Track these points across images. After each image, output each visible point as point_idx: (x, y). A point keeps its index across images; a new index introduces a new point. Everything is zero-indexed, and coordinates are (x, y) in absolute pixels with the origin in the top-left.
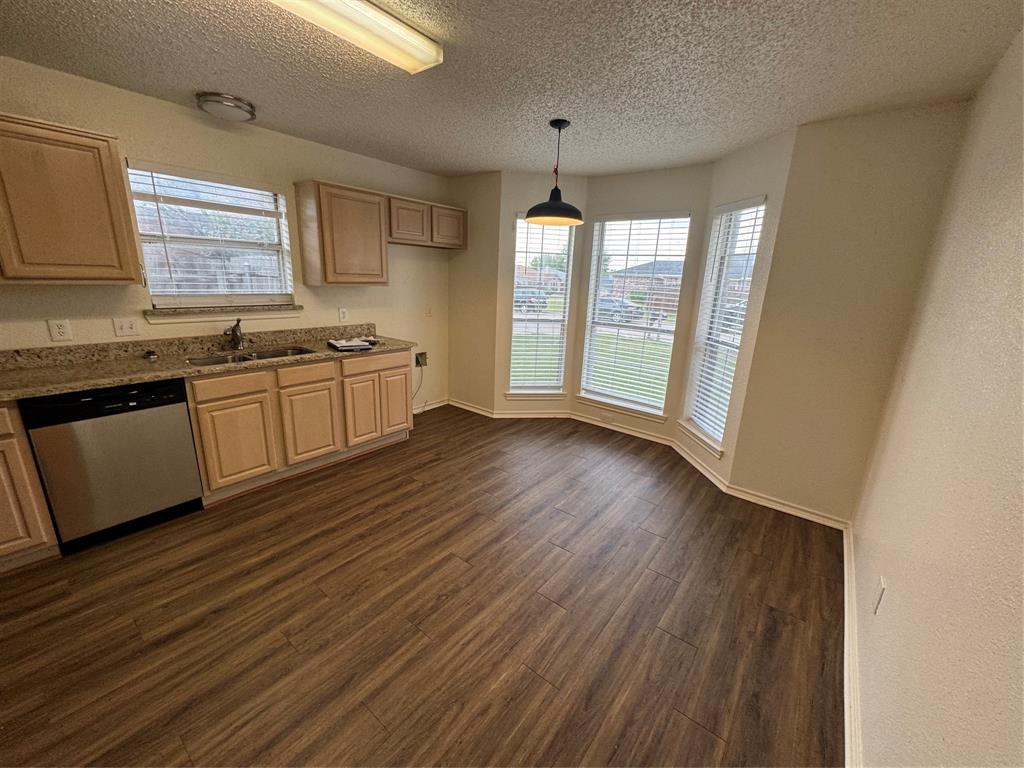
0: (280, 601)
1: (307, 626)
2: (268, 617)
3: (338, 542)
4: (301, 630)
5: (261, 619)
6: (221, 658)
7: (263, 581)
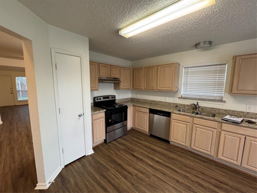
0: (146, 169)
1: (139, 178)
2: (141, 169)
3: (172, 175)
4: (137, 177)
5: (140, 168)
6: (130, 165)
7: (151, 164)
